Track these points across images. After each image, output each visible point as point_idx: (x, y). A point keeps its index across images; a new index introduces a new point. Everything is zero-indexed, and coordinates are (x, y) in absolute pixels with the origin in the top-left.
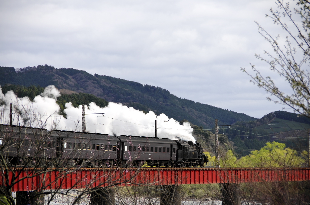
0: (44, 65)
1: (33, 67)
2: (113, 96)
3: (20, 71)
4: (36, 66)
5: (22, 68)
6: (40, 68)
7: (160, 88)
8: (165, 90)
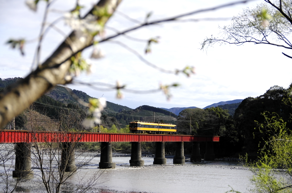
0: (18, 77)
1: (12, 78)
2: (55, 95)
3: (4, 80)
4: (14, 78)
5: (6, 79)
6: (16, 79)
7: (81, 91)
8: (84, 92)
